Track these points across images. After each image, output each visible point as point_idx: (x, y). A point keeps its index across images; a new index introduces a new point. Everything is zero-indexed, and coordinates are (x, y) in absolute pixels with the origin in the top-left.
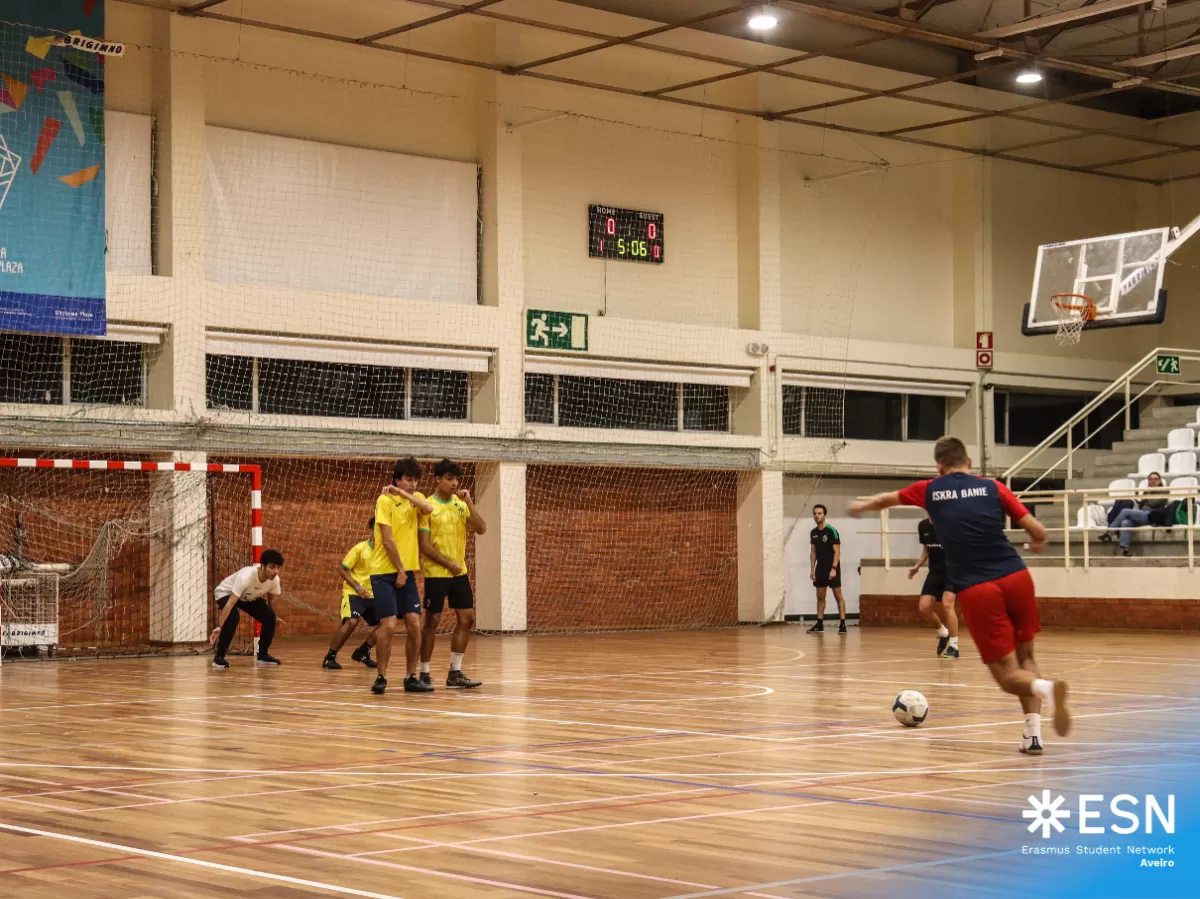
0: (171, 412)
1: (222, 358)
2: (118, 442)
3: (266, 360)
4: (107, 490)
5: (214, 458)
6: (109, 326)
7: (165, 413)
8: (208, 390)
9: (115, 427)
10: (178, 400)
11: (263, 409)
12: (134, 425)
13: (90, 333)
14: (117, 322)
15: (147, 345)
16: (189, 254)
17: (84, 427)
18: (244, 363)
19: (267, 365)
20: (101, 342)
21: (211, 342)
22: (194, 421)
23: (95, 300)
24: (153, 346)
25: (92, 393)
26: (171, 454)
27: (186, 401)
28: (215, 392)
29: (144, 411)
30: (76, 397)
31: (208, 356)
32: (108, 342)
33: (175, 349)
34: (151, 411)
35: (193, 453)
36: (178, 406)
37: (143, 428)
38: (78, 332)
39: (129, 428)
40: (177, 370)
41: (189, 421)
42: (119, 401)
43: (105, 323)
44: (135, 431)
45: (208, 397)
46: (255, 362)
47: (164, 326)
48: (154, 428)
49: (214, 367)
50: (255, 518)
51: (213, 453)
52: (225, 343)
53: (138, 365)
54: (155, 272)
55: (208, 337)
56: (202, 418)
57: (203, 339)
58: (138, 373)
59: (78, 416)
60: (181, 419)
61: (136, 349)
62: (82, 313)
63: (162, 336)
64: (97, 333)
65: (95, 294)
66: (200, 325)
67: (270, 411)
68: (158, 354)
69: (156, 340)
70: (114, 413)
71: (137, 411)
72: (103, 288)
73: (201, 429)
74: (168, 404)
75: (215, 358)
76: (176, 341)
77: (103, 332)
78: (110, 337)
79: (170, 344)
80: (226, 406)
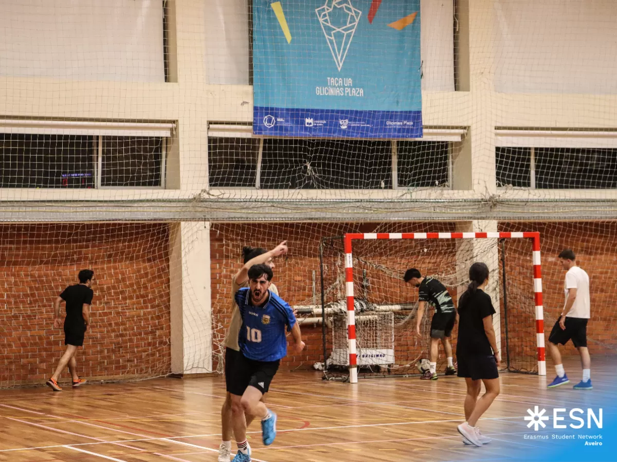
0: (471, 192)
1: (509, 150)
2: (435, 216)
3: (541, 149)
4: (426, 250)
5: (503, 224)
6: (425, 131)
7: (466, 192)
8: (498, 174)
9: (430, 205)
10: (475, 182)
11: (539, 186)
12: (444, 202)
13: (411, 136)
14: (431, 127)
15: (452, 143)
16: (482, 73)
17: (408, 205)
18: (524, 152)
19: (542, 153)
20: (420, 143)
21: (499, 138)
22: (488, 197)
23: (415, 112)
24: (457, 144)
25: (413, 180)
26: (471, 222)
27: (482, 183)
28: (503, 175)
29: (451, 192)
30: (401, 183)
31: (498, 149)
32: (425, 143)
33: (473, 145)
34: (456, 191)
35: (487, 221)
36: (475, 187)
37: (451, 204)
38: (403, 136)
39: (440, 205)
40: (474, 160)
41: (484, 198)
42: (433, 184)
43: (422, 129)
44: (445, 207)
45: (498, 179)
46: (533, 152)
47: (465, 128)
48: (458, 204)
49: (502, 156)
50: (536, 272)
51: (502, 221)
52: (510, 138)
53: (446, 158)
54: (457, 88)
55: (497, 134)
56: (494, 195)
57: (493, 136)
58: (445, 164)
59: (404, 197)
60: (478, 196)
61: (444, 145)
62: (405, 122)
63: (463, 136)
64: (417, 137)
65: (414, 108)
66: (491, 126)
67: (545, 187)
68: (460, 149)
69: (458, 139)
70: (430, 194)
71: (445, 192)
72: (420, 103)
73: (493, 203)
74: (468, 186)
75: (503, 149)
76: (473, 139)
77: (421, 136)
78: (425, 138)
79: (469, 141)
80: (511, 185)
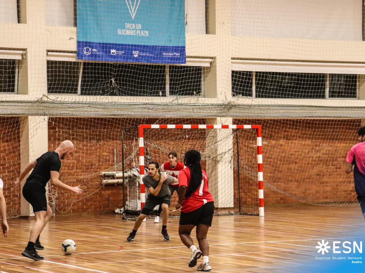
0: (216, 99)
1: (240, 73)
2: (193, 114)
3: (260, 73)
4: (187, 136)
5: (236, 120)
6: (187, 59)
7: (213, 99)
8: (233, 88)
9: (190, 107)
10: (219, 93)
11: (258, 96)
12: (199, 105)
13: (179, 63)
14: (191, 57)
15: (204, 68)
16: (224, 23)
17: (176, 107)
18: (249, 74)
20: (184, 67)
21: (234, 65)
22: (226, 103)
23: (182, 47)
24: (207, 68)
25: (180, 91)
26: (216, 119)
27: (223, 93)
28: (237, 89)
29: (203, 99)
30: (172, 93)
31: (233, 72)
32: (187, 67)
33: (218, 69)
34: (207, 99)
35: (226, 118)
36: (219, 96)
37: (203, 107)
38: (174, 63)
39: (196, 107)
40: (218, 79)
41: (224, 103)
42: (192, 94)
43: (185, 58)
44: (200, 109)
45: (233, 91)
46: (254, 74)
47: (212, 58)
48: (208, 107)
49: (236, 77)
50: (259, 150)
51: (235, 118)
52: (241, 65)
53: (200, 77)
54: (207, 32)
55: (232, 63)
56: (230, 101)
57: (230, 63)
58: (200, 81)
59: (174, 102)
60: (220, 102)
61: (198, 70)
62: (175, 53)
63: (211, 63)
64: (182, 63)
65: (180, 45)
66: (229, 57)
67: (262, 97)
68: (210, 71)
69: (208, 65)
70: (190, 100)
71: (200, 99)
72: (184, 42)
73: (229, 107)
74: (215, 95)
75: (237, 72)
76: (218, 65)
77: (185, 62)
78: (188, 64)
79: (215, 67)
80: (241, 95)
